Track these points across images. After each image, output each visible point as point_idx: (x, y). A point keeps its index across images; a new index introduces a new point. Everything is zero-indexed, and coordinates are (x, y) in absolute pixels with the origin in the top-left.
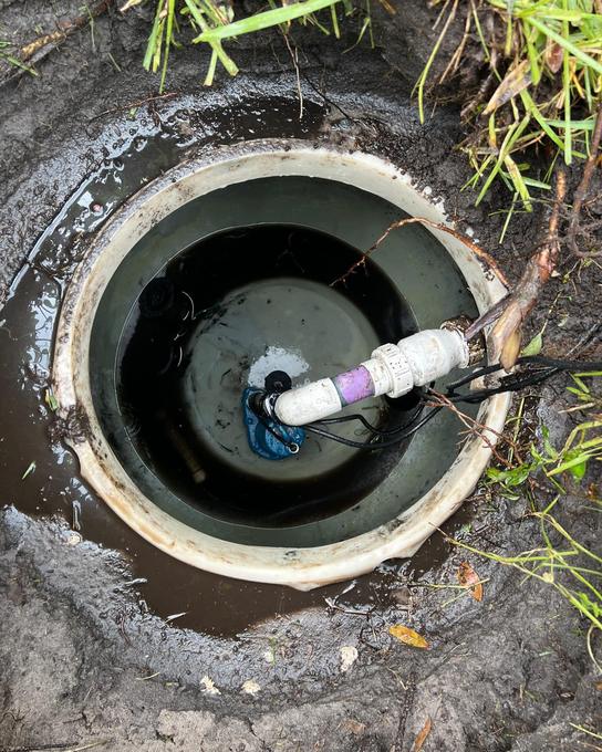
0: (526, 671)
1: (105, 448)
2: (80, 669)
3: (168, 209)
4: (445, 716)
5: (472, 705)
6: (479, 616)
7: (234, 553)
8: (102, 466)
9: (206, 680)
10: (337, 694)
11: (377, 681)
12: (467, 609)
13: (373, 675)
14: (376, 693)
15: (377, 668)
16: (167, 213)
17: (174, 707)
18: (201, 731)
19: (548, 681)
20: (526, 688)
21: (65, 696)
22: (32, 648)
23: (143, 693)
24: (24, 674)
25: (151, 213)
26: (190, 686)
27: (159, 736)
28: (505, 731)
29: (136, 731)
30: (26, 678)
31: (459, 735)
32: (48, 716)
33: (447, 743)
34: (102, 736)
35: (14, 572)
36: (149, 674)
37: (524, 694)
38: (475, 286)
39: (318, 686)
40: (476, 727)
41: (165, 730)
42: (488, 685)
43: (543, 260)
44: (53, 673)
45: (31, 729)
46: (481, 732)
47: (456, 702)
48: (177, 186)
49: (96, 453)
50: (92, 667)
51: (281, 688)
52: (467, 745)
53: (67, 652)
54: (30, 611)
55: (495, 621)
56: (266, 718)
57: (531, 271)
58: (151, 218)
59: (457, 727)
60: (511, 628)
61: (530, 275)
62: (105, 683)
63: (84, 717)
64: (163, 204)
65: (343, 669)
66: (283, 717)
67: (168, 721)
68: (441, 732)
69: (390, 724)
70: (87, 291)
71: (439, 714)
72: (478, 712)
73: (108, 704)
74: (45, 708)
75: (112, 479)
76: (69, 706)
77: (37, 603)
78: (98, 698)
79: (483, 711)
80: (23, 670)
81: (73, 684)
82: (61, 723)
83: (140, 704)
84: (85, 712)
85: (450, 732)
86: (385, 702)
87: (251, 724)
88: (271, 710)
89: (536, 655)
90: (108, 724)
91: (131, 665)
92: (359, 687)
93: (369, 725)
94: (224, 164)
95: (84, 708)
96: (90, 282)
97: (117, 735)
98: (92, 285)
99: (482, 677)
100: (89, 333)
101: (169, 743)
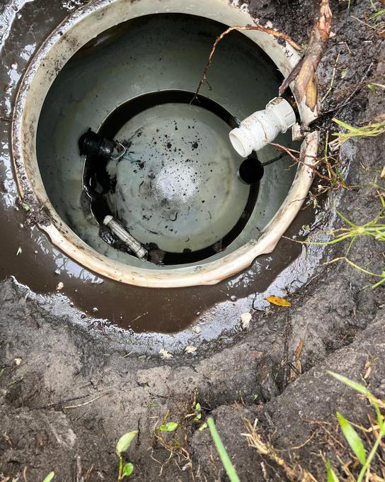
0: (356, 300)
1: (65, 227)
2: (82, 358)
3: (64, 59)
4: (311, 336)
5: (325, 327)
6: (322, 278)
7: (163, 274)
8: (65, 237)
9: (162, 351)
10: (243, 341)
11: (266, 328)
12: (313, 276)
13: (263, 325)
14: (267, 335)
15: (264, 321)
16: (64, 62)
17: (146, 367)
18: (164, 376)
19: (371, 302)
20: (357, 309)
21: (77, 374)
22: (50, 352)
23: (125, 365)
24: (48, 366)
25: (53, 62)
26: (153, 356)
27: (139, 385)
28: (348, 336)
29: (125, 385)
30: (50, 368)
31: (321, 345)
32: (69, 387)
33: (314, 351)
34: (105, 391)
35: (27, 311)
36: (127, 353)
37: (356, 313)
38: (282, 65)
39: (231, 339)
40: (330, 339)
41: (143, 380)
42: (334, 314)
43: (322, 25)
44: (66, 363)
45: (61, 396)
46: (334, 341)
47: (316, 328)
48: (64, 38)
49: (59, 230)
50: (89, 356)
51: (209, 346)
52: (326, 349)
53: (72, 349)
54: (42, 332)
55: (332, 277)
56: (202, 362)
57: (314, 35)
58: (53, 67)
59: (319, 342)
60: (343, 277)
61: (315, 37)
62: (100, 362)
63: (92, 384)
64: (59, 54)
65: (244, 326)
66: (213, 359)
67: (143, 376)
68: (309, 346)
69: (277, 349)
70: (24, 125)
71: (307, 336)
72: (330, 330)
73: (104, 374)
74: (67, 383)
75: (74, 244)
76: (80, 380)
77: (46, 326)
78: (98, 372)
79: (333, 329)
80: (48, 364)
81: (80, 366)
82: (78, 389)
83: (124, 371)
84: (92, 381)
85: (315, 345)
86: (273, 337)
87: (194, 368)
88: (205, 358)
89: (360, 289)
90: (108, 385)
91: (115, 351)
92: (256, 334)
93: (265, 352)
94: (92, 15)
95: (91, 379)
96: (24, 118)
97: (114, 389)
98: (27, 121)
99: (330, 310)
100: (34, 155)
101: (146, 388)
